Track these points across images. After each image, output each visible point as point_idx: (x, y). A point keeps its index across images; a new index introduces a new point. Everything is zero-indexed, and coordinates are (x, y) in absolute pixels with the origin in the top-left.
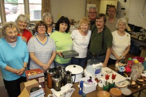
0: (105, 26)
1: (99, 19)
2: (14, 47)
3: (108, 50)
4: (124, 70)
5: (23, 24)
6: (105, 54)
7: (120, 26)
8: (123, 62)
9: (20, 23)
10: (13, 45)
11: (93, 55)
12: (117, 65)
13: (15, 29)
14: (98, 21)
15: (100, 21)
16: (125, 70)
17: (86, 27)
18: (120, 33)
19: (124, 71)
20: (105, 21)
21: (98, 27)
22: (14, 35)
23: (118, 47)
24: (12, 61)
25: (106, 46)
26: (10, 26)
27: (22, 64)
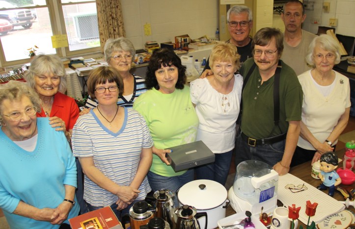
0: (280, 62)
1: (264, 45)
2: (31, 149)
3: (292, 127)
4: (336, 181)
5: (49, 82)
6: (283, 138)
7: (319, 60)
8: (334, 161)
9: (41, 81)
10: (29, 146)
11: (252, 143)
12: (317, 166)
13: (26, 102)
14: (260, 51)
15: (267, 52)
16: (339, 181)
17: (230, 70)
18: (320, 77)
19: (336, 184)
20: (280, 48)
21: (262, 67)
22: (25, 118)
23: (316, 116)
24: (31, 190)
25: (285, 118)
26: (11, 95)
27: (59, 193)
